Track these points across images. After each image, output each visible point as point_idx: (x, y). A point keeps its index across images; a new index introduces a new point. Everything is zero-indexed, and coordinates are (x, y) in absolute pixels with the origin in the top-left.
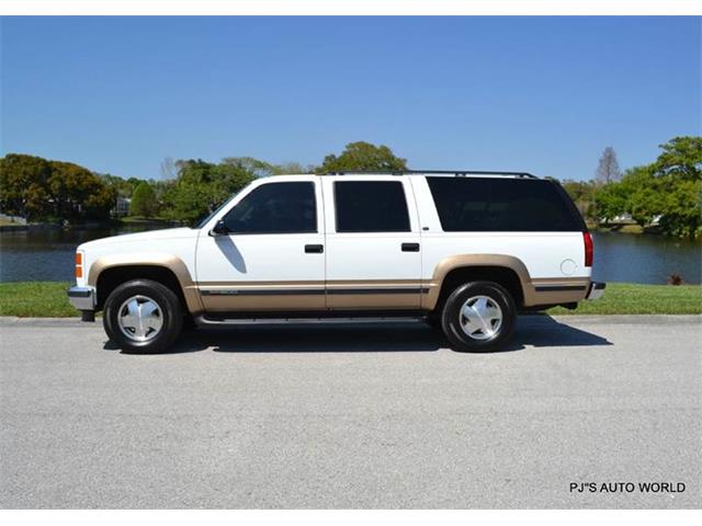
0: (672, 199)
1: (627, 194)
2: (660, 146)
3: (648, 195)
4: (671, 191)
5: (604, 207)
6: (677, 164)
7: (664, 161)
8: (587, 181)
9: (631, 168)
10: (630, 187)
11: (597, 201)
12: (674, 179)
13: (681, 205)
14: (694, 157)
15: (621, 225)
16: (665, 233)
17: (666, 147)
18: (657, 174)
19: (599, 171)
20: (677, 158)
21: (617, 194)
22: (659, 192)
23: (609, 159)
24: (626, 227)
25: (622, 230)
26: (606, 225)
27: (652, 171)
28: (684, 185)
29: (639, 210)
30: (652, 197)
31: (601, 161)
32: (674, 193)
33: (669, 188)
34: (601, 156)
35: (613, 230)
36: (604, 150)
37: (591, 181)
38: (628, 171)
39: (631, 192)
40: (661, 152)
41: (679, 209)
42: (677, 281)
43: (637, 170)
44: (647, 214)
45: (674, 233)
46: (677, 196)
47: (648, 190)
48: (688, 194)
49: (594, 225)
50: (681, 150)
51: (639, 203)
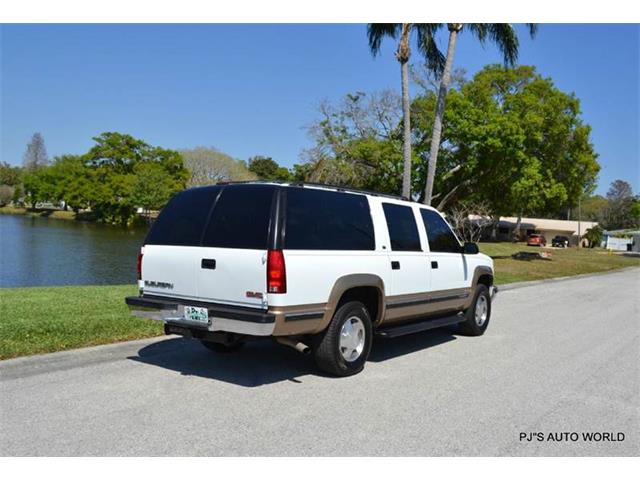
0: (105, 187)
1: (56, 181)
2: (94, 139)
3: (82, 184)
4: (105, 182)
5: (35, 192)
6: (107, 156)
7: (96, 153)
9: (60, 156)
10: (59, 174)
11: (26, 186)
12: (108, 171)
14: (123, 153)
15: (51, 211)
16: (100, 220)
17: (99, 140)
18: (89, 164)
19: (26, 155)
20: (110, 152)
21: (47, 181)
22: (93, 181)
23: (37, 144)
24: (55, 212)
25: (53, 216)
26: (33, 210)
27: (83, 160)
28: (116, 178)
29: (75, 197)
30: (86, 187)
31: (29, 146)
32: (108, 184)
33: (103, 178)
34: (29, 140)
35: (43, 215)
36: (32, 135)
38: (56, 158)
39: (61, 179)
40: (94, 144)
41: (113, 199)
43: (65, 158)
44: (82, 202)
45: (107, 220)
46: (111, 187)
47: (81, 179)
48: (122, 185)
49: (22, 211)
50: (111, 144)
51: (75, 190)
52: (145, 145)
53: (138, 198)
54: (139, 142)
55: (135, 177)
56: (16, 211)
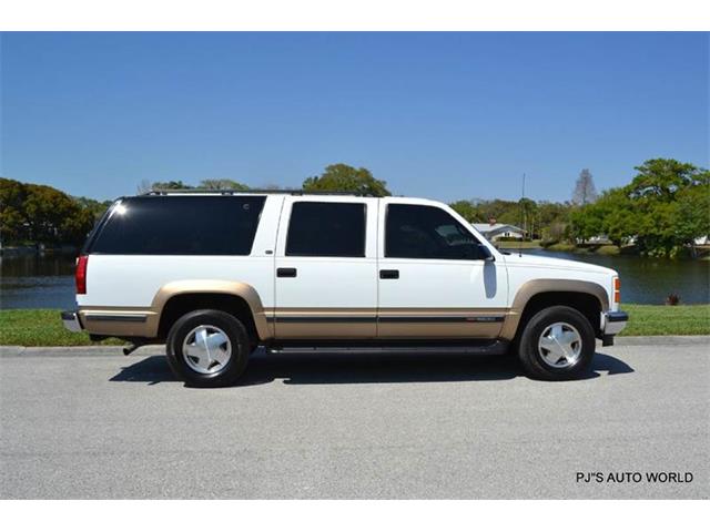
0: (648, 219)
1: (604, 215)
2: (636, 168)
3: (624, 216)
4: (647, 213)
5: (582, 228)
6: (652, 185)
7: (639, 183)
8: (563, 203)
9: (608, 190)
10: (606, 209)
11: (574, 222)
12: (650, 201)
13: (657, 226)
14: (668, 179)
15: (598, 246)
16: (642, 253)
17: (641, 169)
18: (632, 195)
19: (575, 192)
20: (653, 181)
21: (594, 215)
22: (635, 213)
23: (585, 180)
24: (603, 248)
25: (599, 251)
26: (583, 245)
27: (627, 191)
28: (658, 208)
29: (616, 231)
30: (628, 218)
31: (578, 182)
32: (650, 214)
33: (645, 209)
34: (578, 177)
35: (592, 251)
36: (581, 171)
37: (567, 202)
38: (605, 192)
39: (607, 213)
40: (637, 173)
41: (655, 229)
42: (674, 301)
43: (613, 191)
44: (623, 235)
45: (650, 254)
46: (653, 217)
47: (624, 211)
48: (663, 215)
49: (572, 246)
50: (656, 172)
51: (616, 223)
52: (693, 169)
53: (680, 227)
54: (687, 166)
55: (677, 204)
56: (566, 247)
